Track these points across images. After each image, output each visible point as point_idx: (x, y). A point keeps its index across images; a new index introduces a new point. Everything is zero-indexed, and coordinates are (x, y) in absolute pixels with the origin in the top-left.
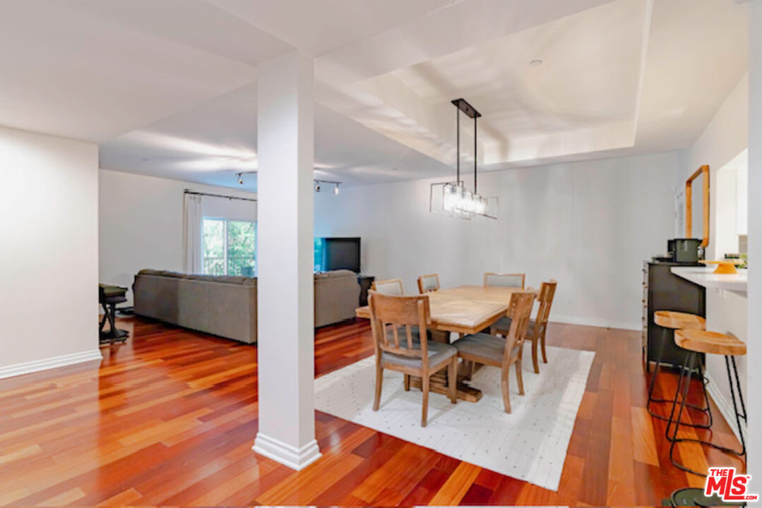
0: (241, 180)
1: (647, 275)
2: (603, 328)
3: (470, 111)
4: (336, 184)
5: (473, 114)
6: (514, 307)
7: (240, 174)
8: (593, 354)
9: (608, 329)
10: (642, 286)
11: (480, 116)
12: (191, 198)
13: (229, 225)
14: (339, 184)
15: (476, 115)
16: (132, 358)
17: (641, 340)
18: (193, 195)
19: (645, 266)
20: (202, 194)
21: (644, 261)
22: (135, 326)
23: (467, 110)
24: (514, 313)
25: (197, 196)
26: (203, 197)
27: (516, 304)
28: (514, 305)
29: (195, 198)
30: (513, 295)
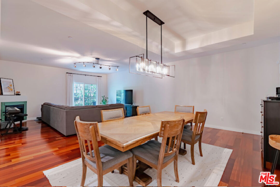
0: (75, 66)
1: (263, 107)
2: (240, 133)
3: (156, 19)
4: (117, 67)
5: (160, 23)
6: (164, 131)
7: (75, 63)
8: (231, 151)
9: (243, 133)
10: (261, 114)
11: (164, 23)
12: (69, 75)
13: (85, 85)
14: (118, 67)
15: (161, 23)
16: (40, 138)
17: (260, 145)
18: (70, 74)
19: (262, 102)
20: (73, 74)
21: (261, 99)
22: (42, 124)
23: (154, 19)
24: (163, 134)
25: (71, 74)
26: (74, 75)
27: (164, 129)
28: (163, 129)
29: (70, 75)
30: (163, 123)
